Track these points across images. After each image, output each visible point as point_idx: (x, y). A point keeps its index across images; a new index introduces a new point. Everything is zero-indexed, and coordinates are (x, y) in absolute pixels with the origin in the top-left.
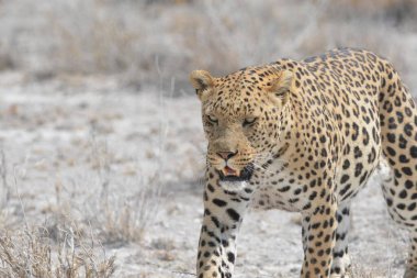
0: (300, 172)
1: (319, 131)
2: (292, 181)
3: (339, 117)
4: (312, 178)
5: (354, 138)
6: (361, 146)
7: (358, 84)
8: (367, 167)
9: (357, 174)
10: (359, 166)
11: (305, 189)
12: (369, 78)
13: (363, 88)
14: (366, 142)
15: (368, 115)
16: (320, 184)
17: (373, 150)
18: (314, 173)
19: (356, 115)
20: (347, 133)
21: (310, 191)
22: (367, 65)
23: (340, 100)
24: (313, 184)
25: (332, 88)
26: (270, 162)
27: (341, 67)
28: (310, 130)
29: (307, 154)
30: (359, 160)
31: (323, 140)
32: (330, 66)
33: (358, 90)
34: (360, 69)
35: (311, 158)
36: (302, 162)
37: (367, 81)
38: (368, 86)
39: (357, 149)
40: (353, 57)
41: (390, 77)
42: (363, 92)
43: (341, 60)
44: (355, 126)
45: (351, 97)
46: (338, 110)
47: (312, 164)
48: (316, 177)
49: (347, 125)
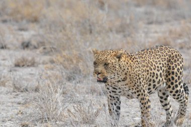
0: (132, 87)
1: (138, 76)
2: (130, 89)
3: (148, 71)
4: (137, 90)
5: (153, 77)
6: (155, 79)
7: (158, 58)
8: (157, 85)
9: (154, 88)
10: (154, 85)
11: (135, 93)
12: (163, 56)
13: (160, 59)
14: (157, 78)
15: (160, 69)
16: (140, 91)
17: (160, 80)
18: (138, 88)
19: (154, 69)
20: (150, 76)
21: (137, 94)
22: (163, 52)
23: (149, 65)
24: (138, 91)
25: (147, 62)
26: (120, 81)
27: (153, 53)
28: (135, 75)
29: (134, 82)
30: (154, 83)
31: (140, 79)
32: (148, 53)
33: (157, 60)
34: (160, 53)
35: (136, 83)
36: (133, 84)
37: (162, 57)
38: (162, 58)
39: (154, 80)
40: (158, 50)
41: (172, 54)
42: (159, 61)
43: (153, 50)
44: (154, 73)
45: (154, 63)
46: (148, 69)
47: (136, 85)
48: (139, 89)
49: (151, 73)
